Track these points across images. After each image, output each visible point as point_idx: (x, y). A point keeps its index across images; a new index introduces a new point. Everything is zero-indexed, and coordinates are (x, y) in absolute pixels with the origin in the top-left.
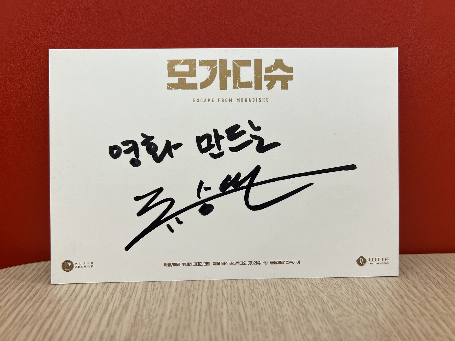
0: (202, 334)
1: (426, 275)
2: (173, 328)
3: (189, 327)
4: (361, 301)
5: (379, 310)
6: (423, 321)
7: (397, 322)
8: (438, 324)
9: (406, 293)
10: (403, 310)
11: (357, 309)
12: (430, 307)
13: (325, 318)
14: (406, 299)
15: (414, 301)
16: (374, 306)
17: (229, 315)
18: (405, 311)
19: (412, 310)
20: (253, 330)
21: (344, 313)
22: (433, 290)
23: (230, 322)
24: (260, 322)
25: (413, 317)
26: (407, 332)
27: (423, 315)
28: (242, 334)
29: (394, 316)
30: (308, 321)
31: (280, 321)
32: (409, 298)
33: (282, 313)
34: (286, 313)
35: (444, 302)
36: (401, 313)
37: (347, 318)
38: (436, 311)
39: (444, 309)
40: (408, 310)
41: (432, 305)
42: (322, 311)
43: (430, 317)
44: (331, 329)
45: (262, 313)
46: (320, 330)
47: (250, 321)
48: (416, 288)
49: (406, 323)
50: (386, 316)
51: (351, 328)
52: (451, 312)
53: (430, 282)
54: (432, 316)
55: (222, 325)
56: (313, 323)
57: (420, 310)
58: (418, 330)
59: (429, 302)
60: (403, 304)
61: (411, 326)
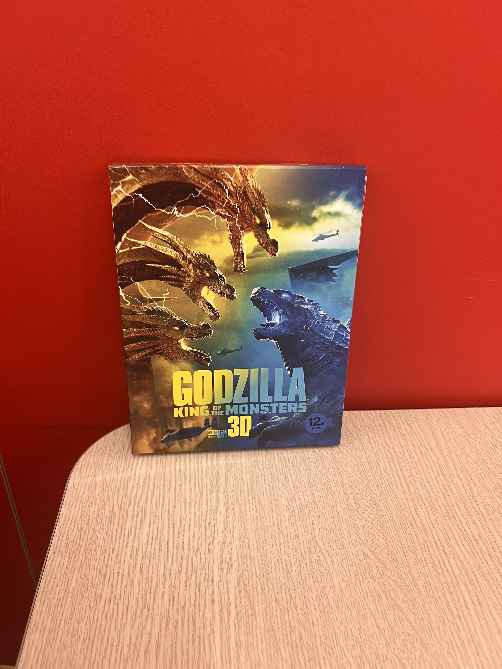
0: (265, 470)
1: (398, 428)
2: (249, 467)
3: (258, 466)
4: (354, 448)
5: (364, 455)
6: (386, 462)
7: (372, 462)
8: (394, 464)
9: (382, 443)
10: (377, 454)
11: (351, 454)
12: (393, 452)
13: (332, 459)
14: (381, 447)
15: (385, 448)
16: (361, 452)
17: (279, 458)
18: (378, 455)
19: (382, 454)
20: (293, 467)
21: (343, 456)
22: (399, 440)
23: (280, 462)
24: (297, 463)
25: (381, 459)
26: (375, 469)
27: (387, 457)
28: (288, 470)
29: (371, 458)
30: (323, 461)
31: (307, 462)
32: (383, 446)
33: (309, 456)
34: (311, 456)
35: (402, 449)
36: (376, 456)
37: (345, 460)
38: (396, 455)
39: (401, 454)
40: (380, 455)
41: (394, 451)
42: (331, 455)
43: (391, 459)
44: (335, 467)
45: (297, 456)
46: (329, 467)
47: (291, 462)
48: (389, 438)
49: (376, 463)
50: (367, 459)
51: (346, 466)
52: (404, 456)
53: (400, 434)
54: (392, 458)
55: (275, 464)
56: (325, 462)
57: (387, 454)
58: (382, 467)
59: (393, 448)
60: (378, 450)
61: (378, 464)
